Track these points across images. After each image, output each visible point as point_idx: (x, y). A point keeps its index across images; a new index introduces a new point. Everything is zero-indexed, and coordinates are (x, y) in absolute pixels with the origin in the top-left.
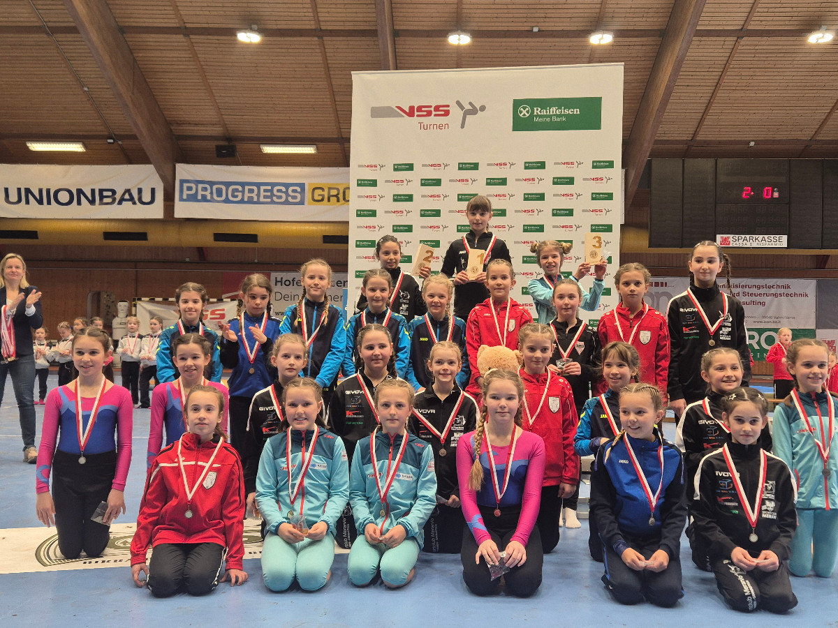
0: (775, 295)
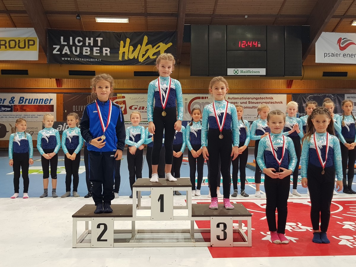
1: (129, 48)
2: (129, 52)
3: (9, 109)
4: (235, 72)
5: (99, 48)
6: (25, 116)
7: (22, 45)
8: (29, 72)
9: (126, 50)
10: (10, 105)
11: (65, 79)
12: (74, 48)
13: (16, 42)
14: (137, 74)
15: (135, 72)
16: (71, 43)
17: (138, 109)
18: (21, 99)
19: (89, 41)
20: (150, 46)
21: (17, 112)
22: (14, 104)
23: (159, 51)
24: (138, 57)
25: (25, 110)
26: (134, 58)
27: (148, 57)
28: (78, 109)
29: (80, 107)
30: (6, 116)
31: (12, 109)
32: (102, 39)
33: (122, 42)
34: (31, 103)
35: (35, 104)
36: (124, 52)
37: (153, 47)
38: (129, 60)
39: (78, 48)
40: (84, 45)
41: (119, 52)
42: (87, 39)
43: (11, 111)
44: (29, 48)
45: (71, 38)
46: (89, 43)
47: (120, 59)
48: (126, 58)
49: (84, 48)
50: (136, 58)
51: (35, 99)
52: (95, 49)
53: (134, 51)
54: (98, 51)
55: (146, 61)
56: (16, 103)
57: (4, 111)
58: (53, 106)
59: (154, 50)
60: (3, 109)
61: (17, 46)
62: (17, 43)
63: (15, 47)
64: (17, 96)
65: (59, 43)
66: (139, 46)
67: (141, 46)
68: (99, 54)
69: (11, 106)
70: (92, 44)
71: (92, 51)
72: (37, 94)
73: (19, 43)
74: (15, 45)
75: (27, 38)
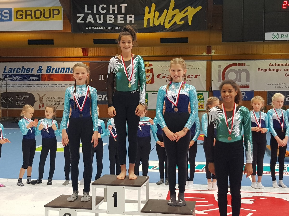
1: (154, 14)
2: (154, 18)
3: (37, 78)
4: (274, 37)
5: (123, 16)
6: (52, 86)
7: (47, 15)
8: (55, 42)
9: (151, 16)
11: (91, 48)
12: (97, 16)
13: (41, 12)
14: (163, 41)
15: (161, 39)
16: (95, 11)
18: (49, 68)
19: (113, 8)
20: (177, 11)
21: (45, 81)
22: (42, 74)
23: (187, 16)
24: (164, 23)
25: (52, 80)
26: (160, 24)
27: (175, 23)
28: (104, 78)
30: (34, 86)
31: (40, 78)
32: (126, 5)
33: (147, 8)
34: (58, 72)
35: (62, 73)
36: (149, 19)
37: (180, 12)
38: (154, 26)
39: (102, 16)
40: (108, 13)
41: (144, 18)
42: (111, 6)
43: (39, 80)
44: (53, 17)
45: (95, 6)
46: (113, 11)
47: (145, 26)
48: (151, 25)
49: (108, 16)
50: (162, 24)
51: (62, 68)
52: (119, 16)
53: (159, 16)
54: (123, 19)
55: (173, 27)
56: (44, 72)
57: (33, 80)
59: (182, 15)
60: (31, 78)
61: (42, 16)
62: (43, 12)
63: (40, 17)
64: (45, 65)
65: (83, 12)
66: (165, 11)
67: (168, 11)
68: (123, 22)
69: (39, 75)
70: (116, 12)
71: (116, 18)
72: (64, 63)
73: (44, 13)
74: (41, 15)
75: (52, 7)
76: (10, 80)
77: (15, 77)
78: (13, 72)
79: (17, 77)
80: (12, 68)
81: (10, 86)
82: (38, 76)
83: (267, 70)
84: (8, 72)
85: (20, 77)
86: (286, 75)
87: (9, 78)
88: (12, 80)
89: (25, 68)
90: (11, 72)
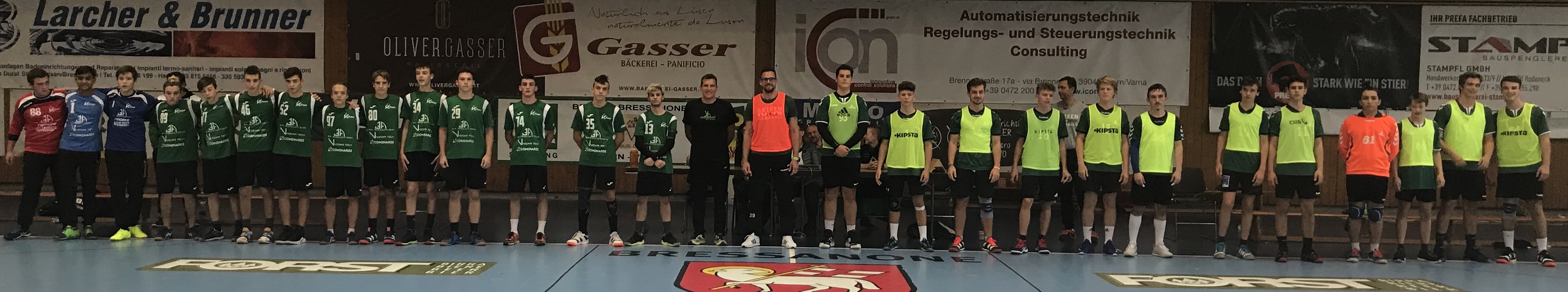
0: (1108, 35)
3: (160, 46)
10: (162, 30)
17: (619, 52)
18: (202, 9)
21: (188, 57)
22: (175, 29)
25: (213, 52)
28: (401, 50)
29: (409, 41)
30: (149, 72)
31: (168, 46)
34: (236, 25)
35: (249, 29)
43: (165, 53)
51: (249, 12)
57: (143, 53)
58: (312, 36)
60: (138, 45)
69: (166, 35)
76: (60, 49)
77: (77, 39)
78: (72, 23)
79: (84, 39)
80: (66, 10)
81: (61, 71)
82: (165, 39)
83: (955, 33)
84: (53, 22)
85: (97, 41)
86: (1016, 51)
87: (57, 45)
88: (68, 52)
89: (114, 11)
90: (63, 23)
